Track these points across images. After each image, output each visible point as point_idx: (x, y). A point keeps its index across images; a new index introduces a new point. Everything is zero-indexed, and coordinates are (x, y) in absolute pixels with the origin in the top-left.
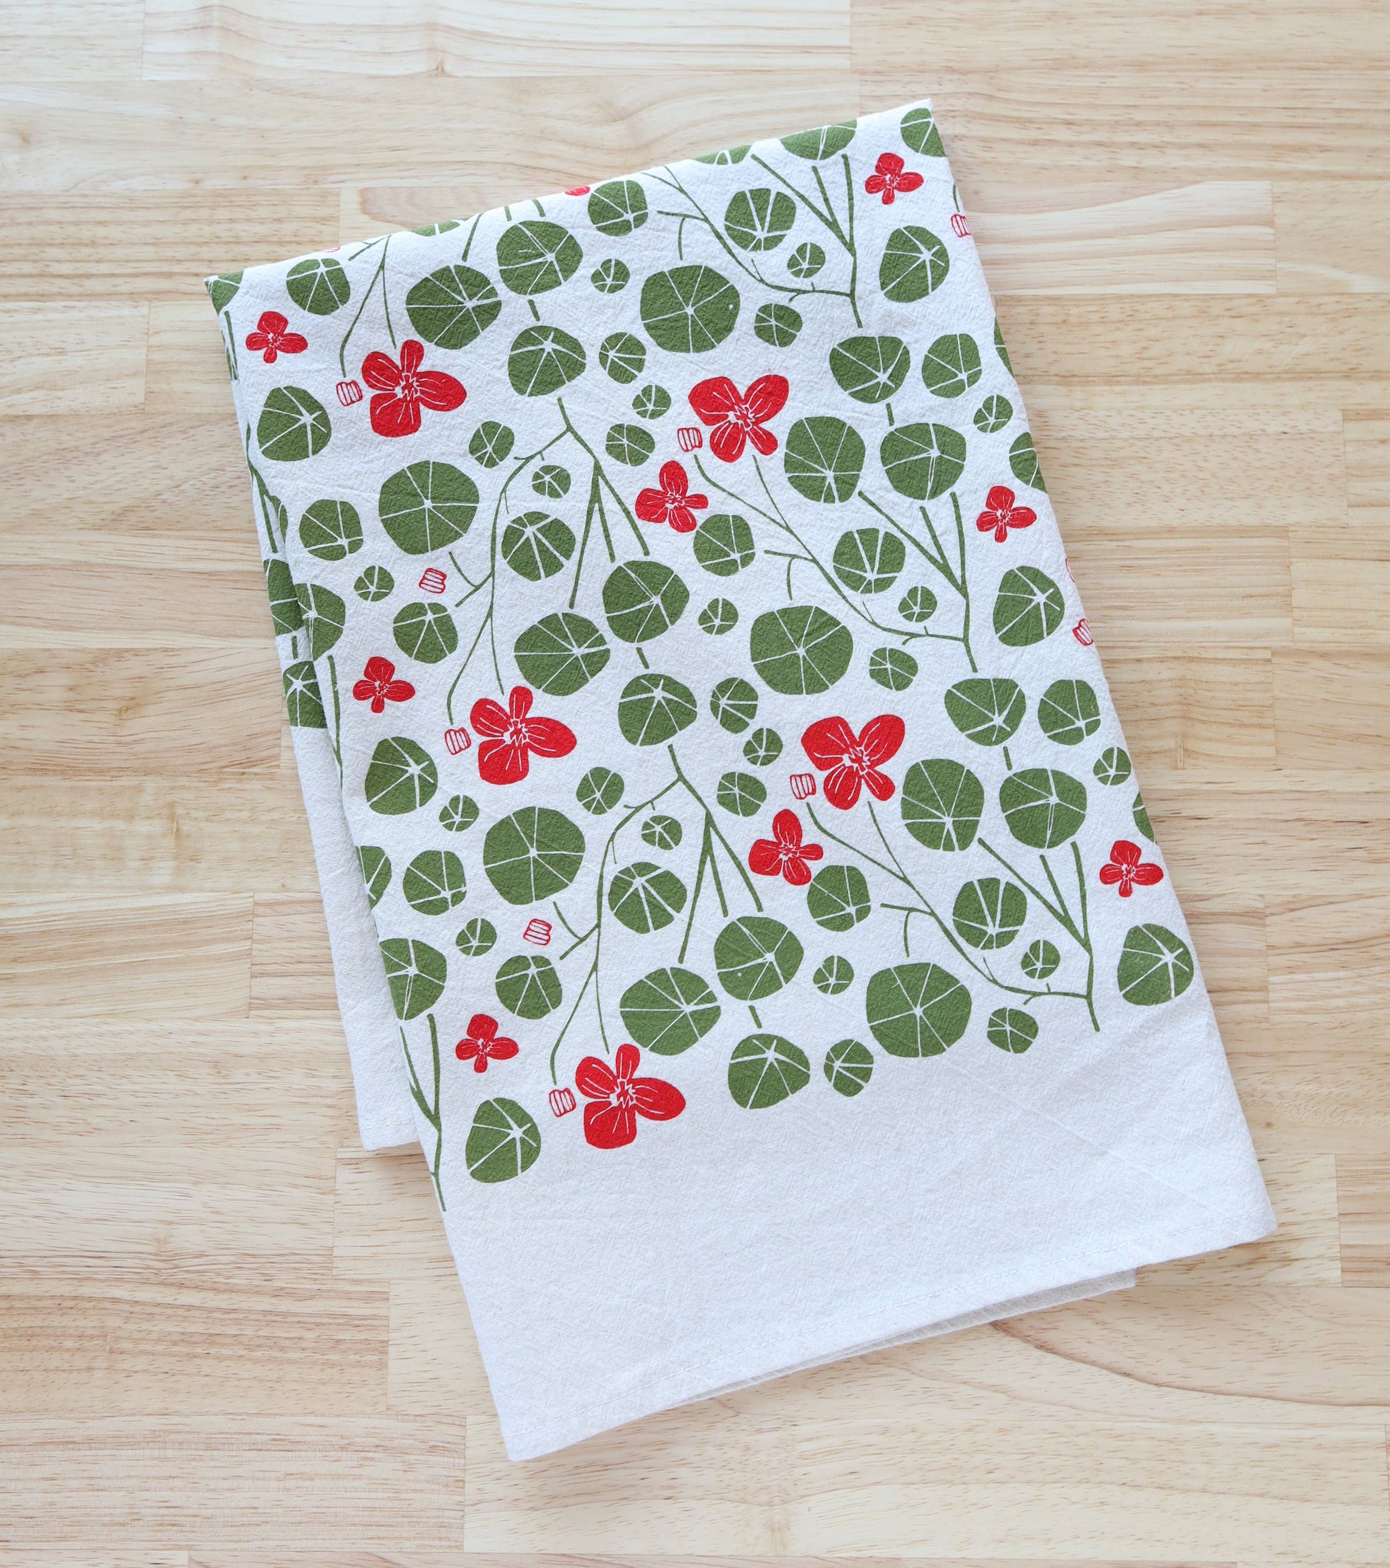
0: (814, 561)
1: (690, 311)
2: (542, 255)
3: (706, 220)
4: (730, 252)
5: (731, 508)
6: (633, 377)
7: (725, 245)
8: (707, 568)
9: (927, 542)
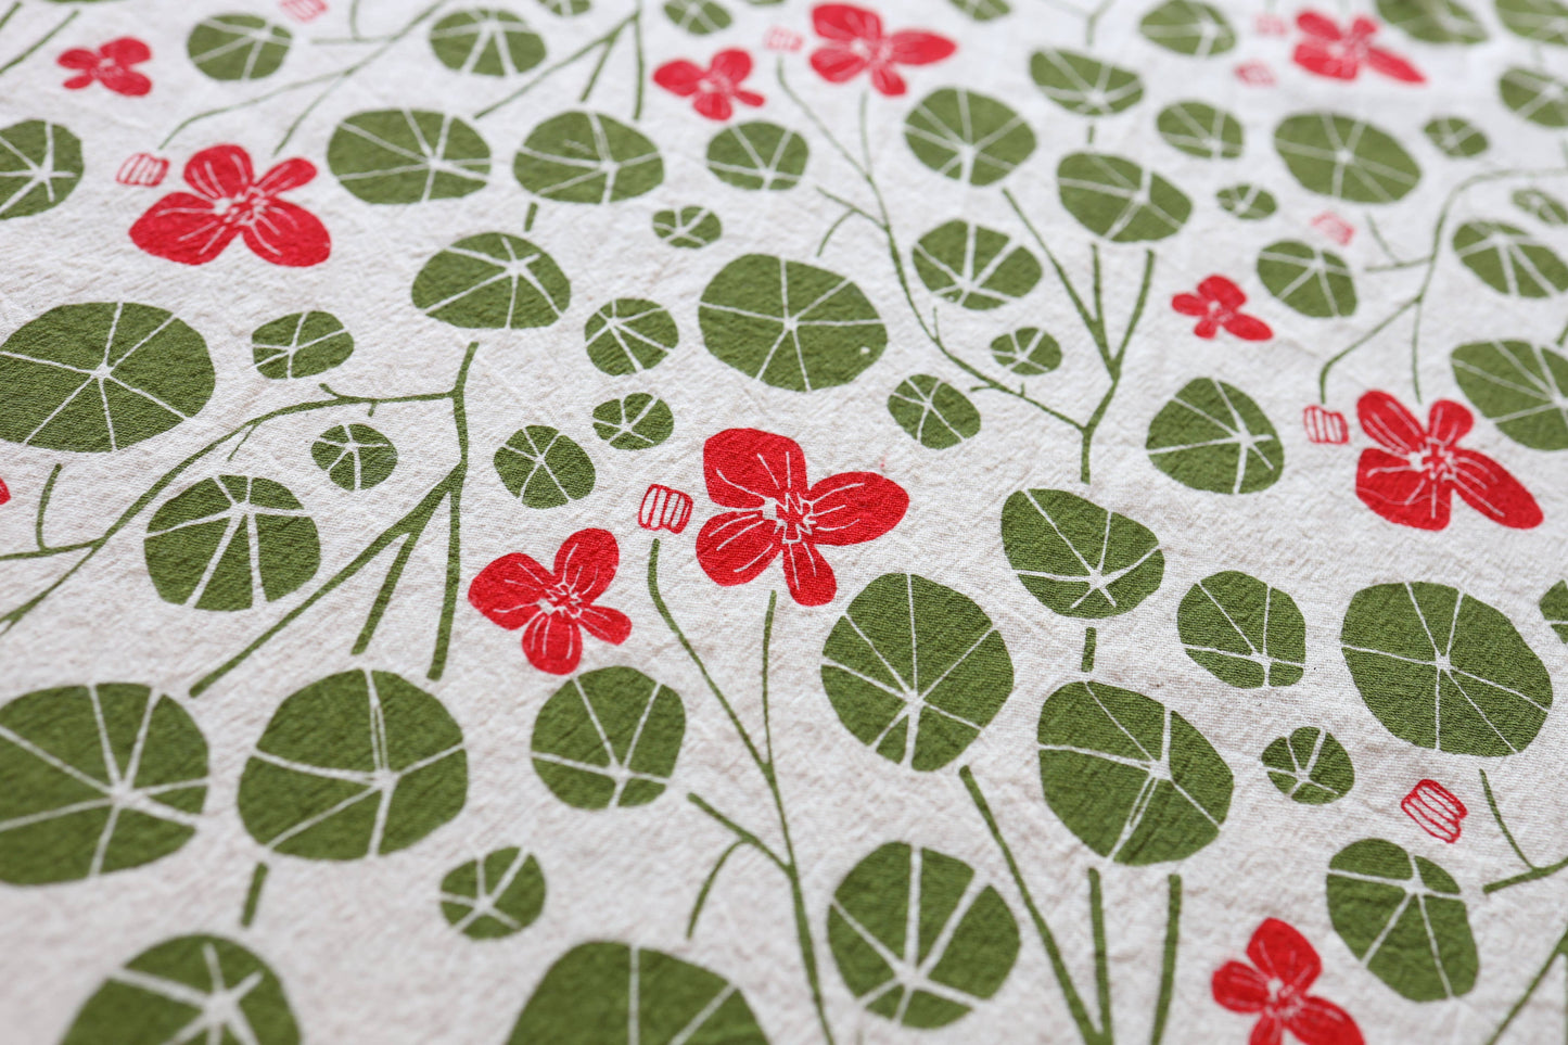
0: (791, 871)
1: (791, 324)
2: (597, 159)
3: (887, 229)
4: (903, 281)
5: (668, 670)
6: (627, 369)
7: (900, 271)
8: (541, 768)
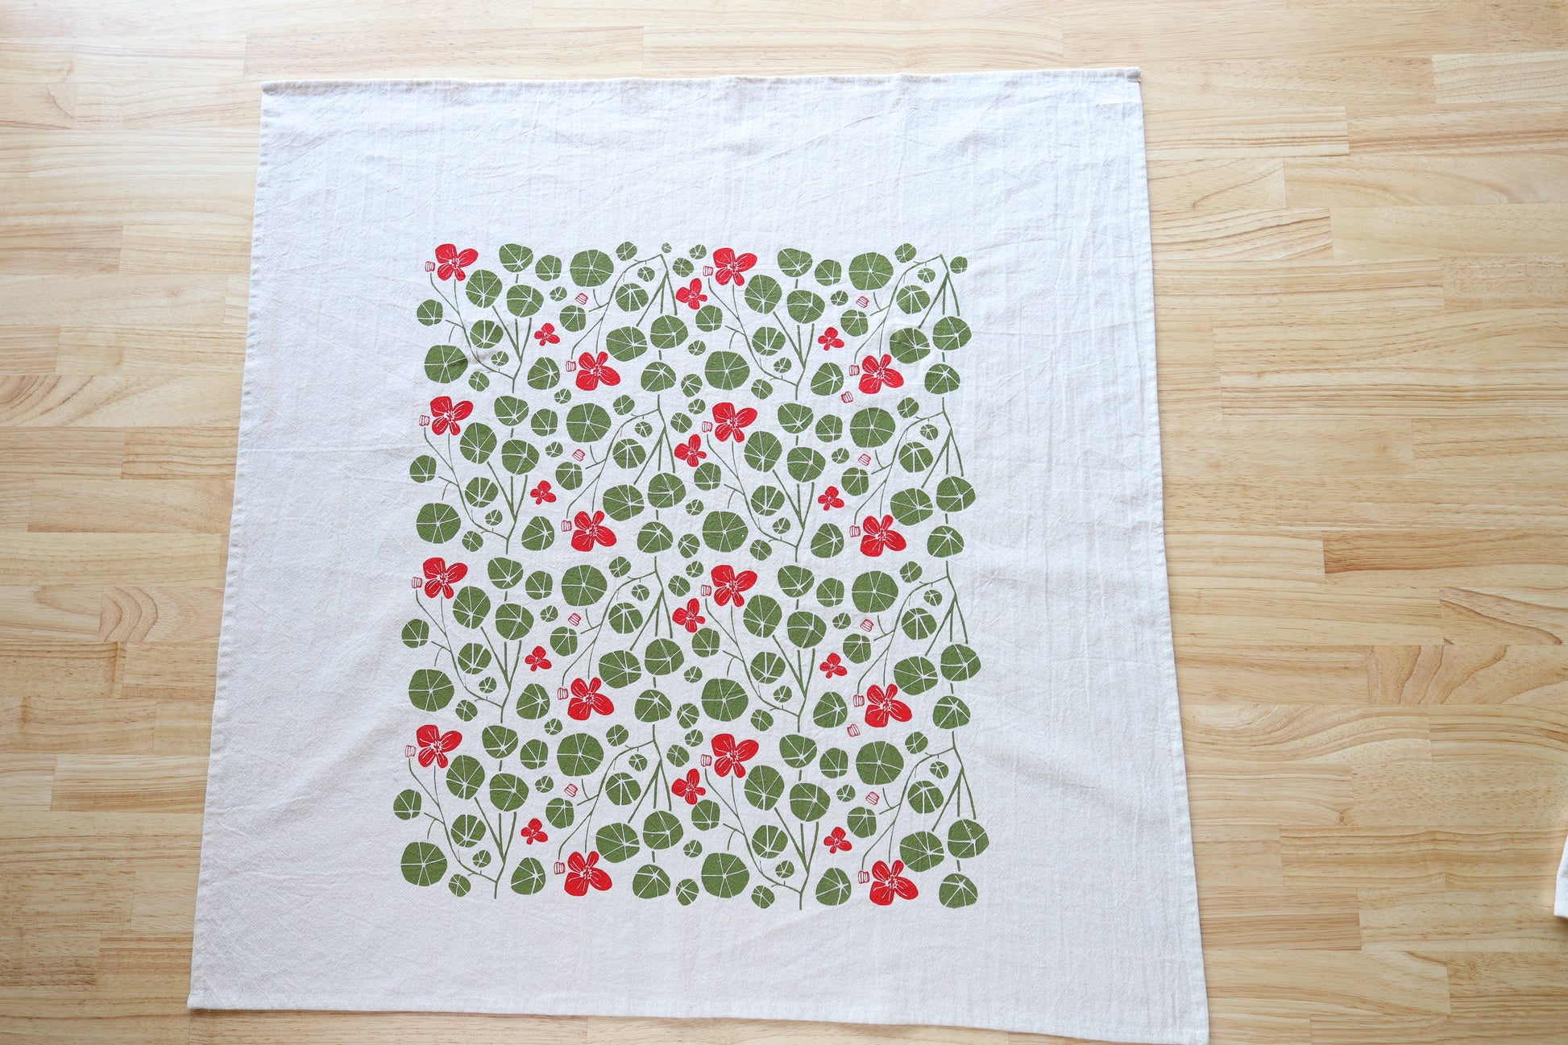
0: (743, 661)
1: (725, 531)
2: (669, 490)
3: (744, 495)
4: (750, 512)
5: (714, 627)
6: (690, 556)
7: (749, 508)
8: (695, 651)
9: (796, 668)
